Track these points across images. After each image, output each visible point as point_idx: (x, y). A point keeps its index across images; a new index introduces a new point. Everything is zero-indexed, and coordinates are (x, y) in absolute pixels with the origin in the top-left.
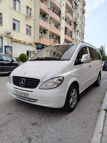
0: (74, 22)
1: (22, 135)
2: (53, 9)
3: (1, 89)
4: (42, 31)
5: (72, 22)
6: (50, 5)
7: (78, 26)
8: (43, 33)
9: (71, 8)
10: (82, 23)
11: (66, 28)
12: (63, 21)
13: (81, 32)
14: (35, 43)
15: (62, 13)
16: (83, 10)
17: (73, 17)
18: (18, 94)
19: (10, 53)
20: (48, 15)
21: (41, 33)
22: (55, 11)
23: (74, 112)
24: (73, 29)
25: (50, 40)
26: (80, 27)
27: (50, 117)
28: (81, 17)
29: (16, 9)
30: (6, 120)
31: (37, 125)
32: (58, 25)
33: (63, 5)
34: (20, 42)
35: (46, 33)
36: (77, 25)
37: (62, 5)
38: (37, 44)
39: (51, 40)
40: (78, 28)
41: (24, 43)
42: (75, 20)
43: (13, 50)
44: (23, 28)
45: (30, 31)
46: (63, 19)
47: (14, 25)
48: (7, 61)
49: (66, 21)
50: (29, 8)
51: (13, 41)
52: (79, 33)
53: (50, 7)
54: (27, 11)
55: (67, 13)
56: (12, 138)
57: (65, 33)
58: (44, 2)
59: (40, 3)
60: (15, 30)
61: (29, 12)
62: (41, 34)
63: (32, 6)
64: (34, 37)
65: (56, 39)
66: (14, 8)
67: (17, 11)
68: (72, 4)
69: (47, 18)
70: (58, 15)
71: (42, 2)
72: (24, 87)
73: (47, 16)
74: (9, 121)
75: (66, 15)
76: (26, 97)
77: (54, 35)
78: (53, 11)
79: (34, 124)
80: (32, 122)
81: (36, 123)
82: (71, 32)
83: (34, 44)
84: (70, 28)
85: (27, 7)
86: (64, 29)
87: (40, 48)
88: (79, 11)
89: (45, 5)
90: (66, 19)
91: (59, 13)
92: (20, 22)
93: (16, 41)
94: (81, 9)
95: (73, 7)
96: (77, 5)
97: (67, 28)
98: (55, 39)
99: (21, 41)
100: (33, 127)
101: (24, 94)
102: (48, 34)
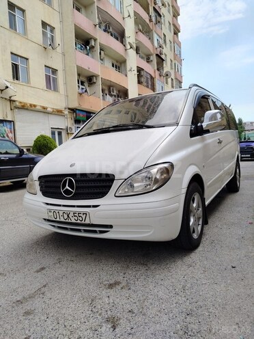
0: (157, 55)
1: (90, 312)
2: (106, 25)
3: (4, 219)
4: (84, 79)
5: (152, 55)
6: (98, 18)
7: (166, 64)
8: (86, 84)
9: (148, 21)
10: (175, 55)
11: (140, 70)
12: (132, 53)
13: (173, 78)
14: (69, 109)
15: (127, 34)
16: (174, 25)
17: (153, 43)
18: (58, 219)
19: (11, 135)
20: (95, 40)
21: (82, 83)
22: (111, 30)
23: (200, 248)
24: (155, 72)
25: (104, 99)
26: (171, 65)
27: (146, 265)
28: (171, 42)
29: (16, 30)
30: (38, 285)
31: (121, 286)
32: (119, 65)
33: (129, 16)
34: (33, 108)
35: (95, 83)
36: (163, 60)
37: (126, 15)
38: (73, 110)
39: (107, 100)
40: (167, 68)
41: (44, 111)
42: (159, 49)
43: (16, 128)
44: (37, 75)
45: (55, 80)
46: (131, 48)
47: (15, 68)
48: (6, 153)
49: (137, 53)
50: (49, 26)
51: (17, 108)
52: (169, 80)
53: (97, 20)
54: (44, 34)
55: (140, 33)
56: (66, 324)
57: (139, 82)
58: (83, 10)
59: (73, 13)
60: (17, 79)
61: (49, 36)
62: (81, 87)
63: (54, 21)
64: (66, 95)
65: (118, 96)
66: (11, 27)
67: (19, 34)
68: (148, 14)
69: (93, 47)
70: (117, 40)
71: (78, 9)
72: (75, 198)
73: (93, 43)
74: (45, 286)
75: (136, 40)
76: (83, 222)
77: (112, 86)
78: (105, 31)
79: (111, 286)
80: (106, 282)
81: (117, 283)
82: (152, 79)
83: (66, 112)
84: (150, 69)
85: (44, 24)
86: (136, 72)
87: (81, 119)
88: (166, 30)
89: (87, 17)
90: (137, 47)
91: (120, 36)
92: (30, 60)
93: (23, 107)
94: (170, 24)
95: (151, 20)
96: (160, 16)
97: (143, 70)
98: (115, 96)
99: (35, 106)
100: (111, 292)
101: (77, 215)
102: (99, 86)
